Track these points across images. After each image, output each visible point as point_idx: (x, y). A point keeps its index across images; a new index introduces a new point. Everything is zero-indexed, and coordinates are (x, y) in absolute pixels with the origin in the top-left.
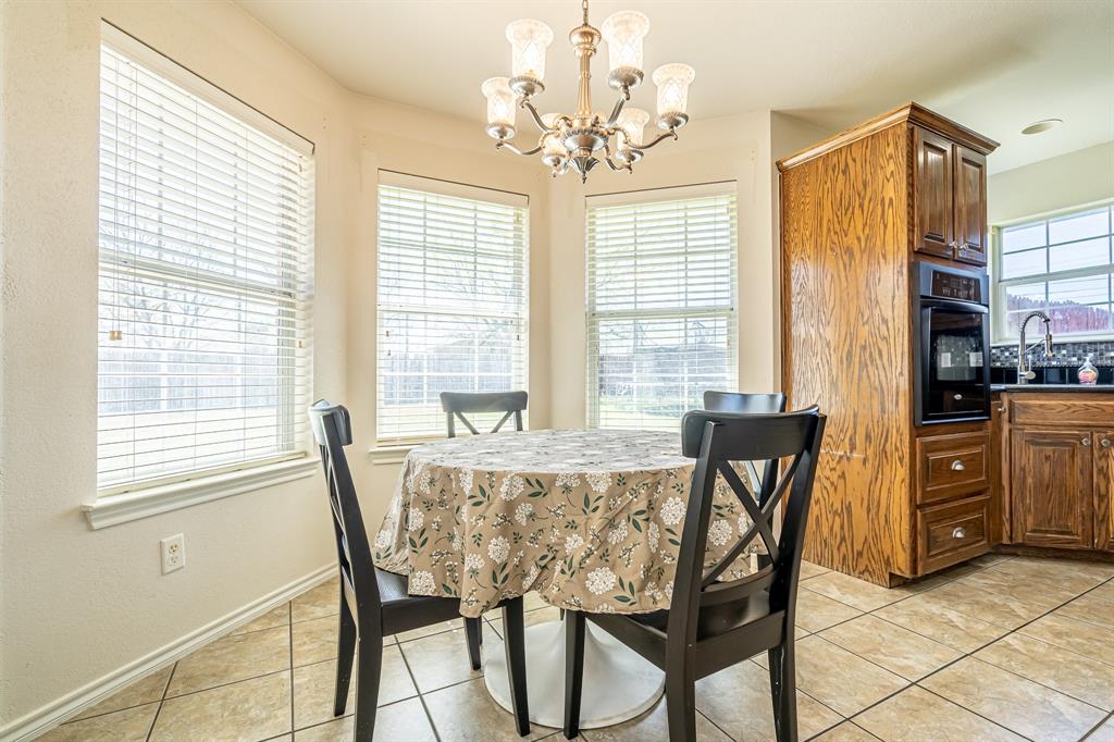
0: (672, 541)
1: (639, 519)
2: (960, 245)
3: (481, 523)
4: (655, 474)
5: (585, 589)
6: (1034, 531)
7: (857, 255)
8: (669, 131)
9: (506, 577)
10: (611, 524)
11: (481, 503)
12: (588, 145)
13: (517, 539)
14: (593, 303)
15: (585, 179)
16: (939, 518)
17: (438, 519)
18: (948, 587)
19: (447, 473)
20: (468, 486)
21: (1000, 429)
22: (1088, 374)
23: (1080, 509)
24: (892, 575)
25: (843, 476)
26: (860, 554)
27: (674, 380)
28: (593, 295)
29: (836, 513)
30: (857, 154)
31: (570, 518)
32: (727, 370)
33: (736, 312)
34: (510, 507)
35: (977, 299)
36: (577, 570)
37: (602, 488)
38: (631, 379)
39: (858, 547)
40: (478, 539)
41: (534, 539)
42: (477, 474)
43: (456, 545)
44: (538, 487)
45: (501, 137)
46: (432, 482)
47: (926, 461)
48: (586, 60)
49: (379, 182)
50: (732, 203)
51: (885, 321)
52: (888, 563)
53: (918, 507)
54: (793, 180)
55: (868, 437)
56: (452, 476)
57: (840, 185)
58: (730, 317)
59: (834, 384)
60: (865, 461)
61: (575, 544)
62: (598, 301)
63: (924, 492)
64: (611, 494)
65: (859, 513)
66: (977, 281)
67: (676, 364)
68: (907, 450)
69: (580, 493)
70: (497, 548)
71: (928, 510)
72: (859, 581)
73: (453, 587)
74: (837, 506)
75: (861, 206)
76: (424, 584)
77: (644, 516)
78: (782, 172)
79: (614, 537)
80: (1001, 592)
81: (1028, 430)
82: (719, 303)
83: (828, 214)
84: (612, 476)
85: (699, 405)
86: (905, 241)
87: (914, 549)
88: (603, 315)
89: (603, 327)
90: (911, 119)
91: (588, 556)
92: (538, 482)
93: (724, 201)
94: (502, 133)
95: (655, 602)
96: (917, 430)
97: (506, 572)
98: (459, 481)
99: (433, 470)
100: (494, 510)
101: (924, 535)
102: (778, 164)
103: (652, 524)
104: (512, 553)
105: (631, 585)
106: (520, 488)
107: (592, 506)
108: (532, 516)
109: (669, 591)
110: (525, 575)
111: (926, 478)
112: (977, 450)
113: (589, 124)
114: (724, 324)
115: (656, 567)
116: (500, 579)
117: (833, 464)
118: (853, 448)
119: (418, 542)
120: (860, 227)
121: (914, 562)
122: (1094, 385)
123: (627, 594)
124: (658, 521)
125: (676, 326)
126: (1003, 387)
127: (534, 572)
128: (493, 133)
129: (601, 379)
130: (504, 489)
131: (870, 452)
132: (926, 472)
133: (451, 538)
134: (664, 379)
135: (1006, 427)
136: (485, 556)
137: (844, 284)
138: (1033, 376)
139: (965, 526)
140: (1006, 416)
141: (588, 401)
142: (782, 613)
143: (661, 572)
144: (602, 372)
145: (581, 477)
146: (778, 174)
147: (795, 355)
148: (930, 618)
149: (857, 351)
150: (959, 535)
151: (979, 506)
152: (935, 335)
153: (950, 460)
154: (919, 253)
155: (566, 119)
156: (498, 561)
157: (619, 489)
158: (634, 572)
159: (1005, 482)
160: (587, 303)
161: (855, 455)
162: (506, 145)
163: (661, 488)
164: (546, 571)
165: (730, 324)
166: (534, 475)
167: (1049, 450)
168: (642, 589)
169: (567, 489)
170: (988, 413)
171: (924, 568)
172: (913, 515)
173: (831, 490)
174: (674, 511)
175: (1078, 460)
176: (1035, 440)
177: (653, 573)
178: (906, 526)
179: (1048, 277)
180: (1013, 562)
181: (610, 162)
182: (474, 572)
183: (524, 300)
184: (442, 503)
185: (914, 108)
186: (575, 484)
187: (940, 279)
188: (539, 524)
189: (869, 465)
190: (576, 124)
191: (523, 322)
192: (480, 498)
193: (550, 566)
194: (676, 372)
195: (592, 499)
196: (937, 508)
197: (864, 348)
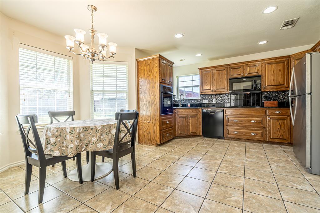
0: (113, 137)
1: (107, 133)
2: (168, 81)
3: (72, 138)
4: (110, 125)
5: (97, 147)
6: (180, 133)
7: (151, 82)
8: (112, 56)
9: (79, 148)
10: (102, 135)
11: (72, 134)
12: (94, 56)
13: (81, 140)
14: (92, 88)
15: (93, 63)
16: (164, 132)
17: (59, 139)
18: (166, 145)
19: (62, 129)
20: (68, 131)
21: (175, 115)
22: (189, 105)
23: (186, 128)
24: (157, 144)
25: (149, 126)
26: (152, 141)
27: (114, 107)
28: (92, 86)
29: (148, 134)
30: (151, 61)
31: (93, 135)
32: (126, 105)
33: (128, 92)
34: (79, 134)
35: (171, 91)
36: (95, 144)
37: (100, 128)
38: (102, 107)
39: (151, 140)
40: (72, 141)
41: (85, 140)
42: (71, 128)
43: (65, 145)
44: (86, 129)
45: (70, 49)
46: (57, 131)
47: (162, 121)
48: (93, 36)
49: (19, 47)
50: (127, 67)
51: (155, 95)
52: (156, 142)
53: (161, 130)
54: (140, 64)
55: (153, 118)
56: (63, 129)
57: (148, 67)
58: (126, 93)
59: (147, 107)
60: (152, 123)
61: (94, 139)
62: (93, 87)
63: (162, 128)
64: (101, 129)
65: (152, 133)
66: (171, 88)
67: (114, 103)
68: (159, 120)
69: (95, 129)
70: (76, 142)
71: (163, 131)
72: (152, 146)
73: (64, 153)
74: (148, 132)
75: (152, 72)
76: (56, 153)
77: (108, 133)
78: (138, 62)
79: (102, 137)
80: (174, 144)
81: (179, 115)
82: (124, 89)
83: (146, 72)
84: (102, 126)
85: (119, 112)
86: (159, 80)
87: (160, 138)
88: (95, 91)
89: (95, 94)
90: (159, 57)
91: (97, 141)
92: (86, 128)
93: (125, 66)
94: (71, 49)
95: (110, 148)
96: (161, 116)
97: (78, 147)
98: (65, 130)
99: (57, 128)
100: (75, 135)
101: (162, 136)
102: (136, 60)
103: (110, 134)
104: (80, 143)
105: (106, 145)
106: (82, 130)
107: (97, 132)
108: (84, 135)
109: (113, 146)
110: (82, 148)
111: (162, 125)
112: (171, 119)
113: (94, 52)
114: (125, 94)
115: (110, 142)
116: (77, 148)
117: (147, 124)
118: (150, 120)
119: (54, 145)
120: (151, 76)
121: (160, 141)
122: (190, 107)
123: (105, 147)
124: (111, 133)
125: (114, 94)
126: (176, 108)
127: (85, 147)
128: (68, 48)
129: (95, 107)
130: (78, 130)
131: (153, 121)
132: (162, 123)
133: (63, 143)
134: (111, 107)
135: (176, 115)
136: (74, 144)
137: (149, 87)
138: (181, 105)
139: (169, 133)
140: (176, 113)
141: (91, 113)
142: (133, 147)
143: (111, 143)
144: (95, 105)
145: (95, 126)
146: (136, 62)
147: (140, 101)
148: (162, 150)
149: (151, 101)
150: (168, 135)
151: (171, 130)
152: (164, 97)
153: (167, 121)
154: (161, 82)
155: (88, 50)
156: (77, 145)
157: (103, 128)
158: (106, 143)
159: (176, 125)
160: (90, 87)
161: (151, 122)
162: (72, 52)
163: (111, 127)
164: (87, 146)
165: (127, 94)
166: (85, 127)
167: (182, 119)
168: (108, 146)
169: (92, 129)
170: (173, 112)
171: (162, 142)
172: (160, 132)
173: (147, 129)
174: (114, 132)
175: (186, 120)
176: (180, 117)
177: (110, 143)
178: (159, 134)
179: (185, 87)
180: (177, 139)
181: (98, 59)
182: (71, 148)
183: (71, 86)
184: (60, 136)
185: (160, 55)
186: (94, 128)
187: (165, 88)
188: (86, 137)
189: (153, 123)
190: (91, 51)
191: (71, 92)
192: (72, 133)
193: (88, 145)
194: (114, 105)
195: (97, 130)
196: (164, 130)
197: (152, 100)
